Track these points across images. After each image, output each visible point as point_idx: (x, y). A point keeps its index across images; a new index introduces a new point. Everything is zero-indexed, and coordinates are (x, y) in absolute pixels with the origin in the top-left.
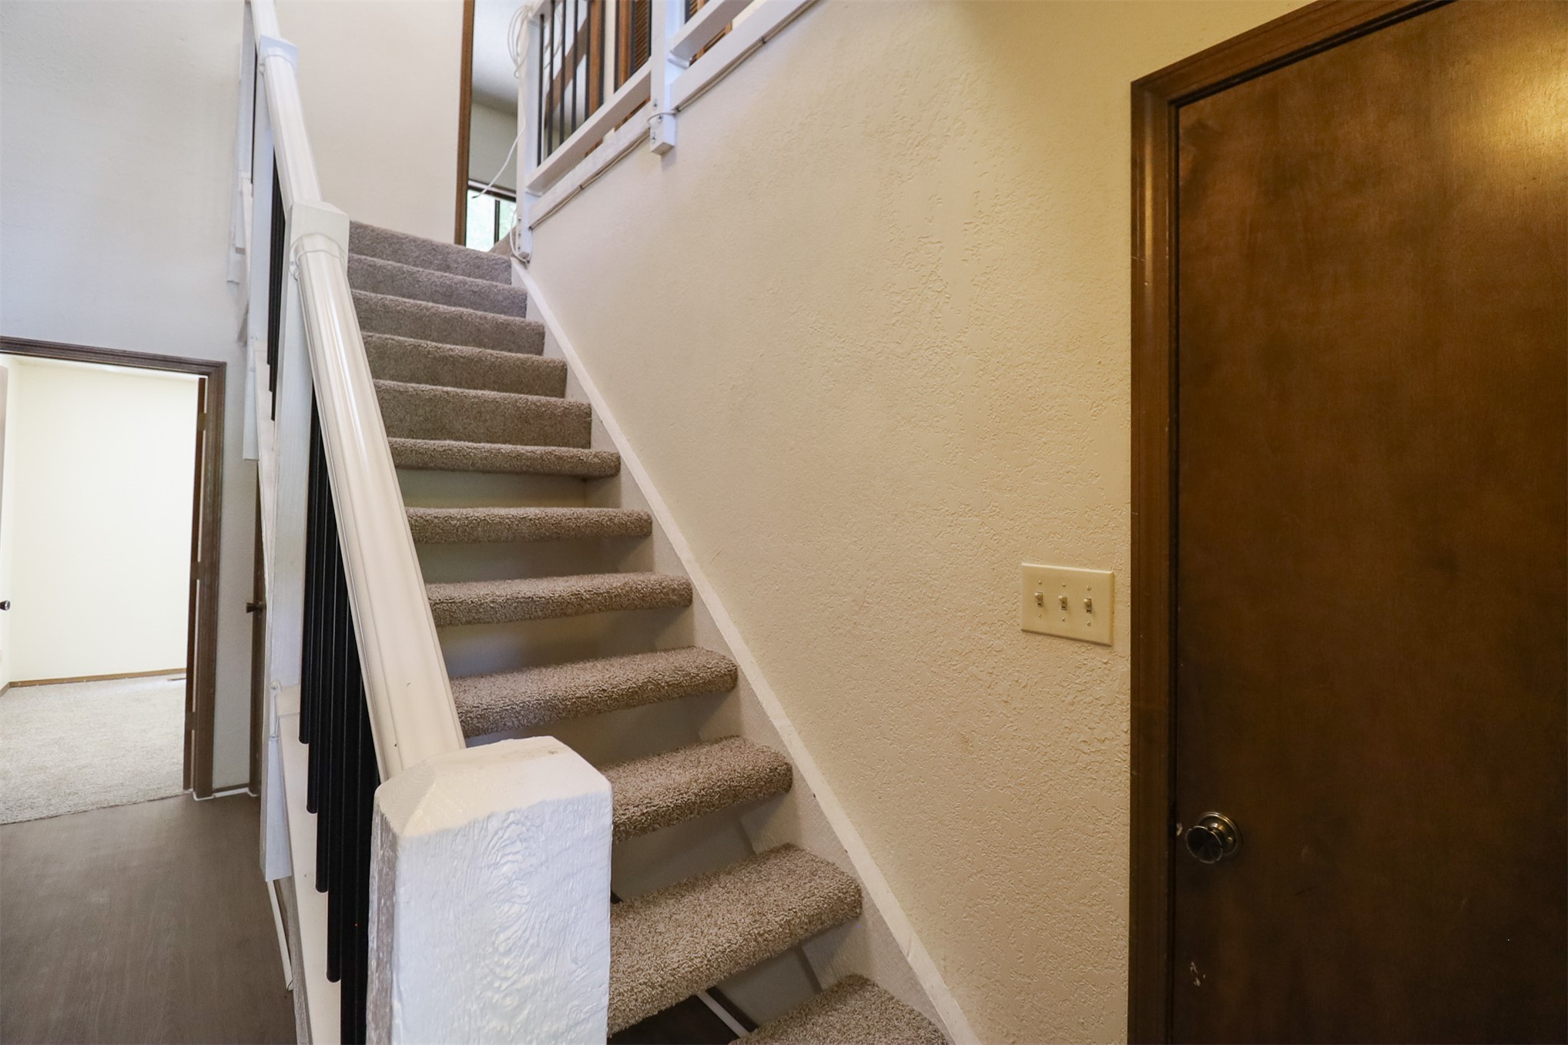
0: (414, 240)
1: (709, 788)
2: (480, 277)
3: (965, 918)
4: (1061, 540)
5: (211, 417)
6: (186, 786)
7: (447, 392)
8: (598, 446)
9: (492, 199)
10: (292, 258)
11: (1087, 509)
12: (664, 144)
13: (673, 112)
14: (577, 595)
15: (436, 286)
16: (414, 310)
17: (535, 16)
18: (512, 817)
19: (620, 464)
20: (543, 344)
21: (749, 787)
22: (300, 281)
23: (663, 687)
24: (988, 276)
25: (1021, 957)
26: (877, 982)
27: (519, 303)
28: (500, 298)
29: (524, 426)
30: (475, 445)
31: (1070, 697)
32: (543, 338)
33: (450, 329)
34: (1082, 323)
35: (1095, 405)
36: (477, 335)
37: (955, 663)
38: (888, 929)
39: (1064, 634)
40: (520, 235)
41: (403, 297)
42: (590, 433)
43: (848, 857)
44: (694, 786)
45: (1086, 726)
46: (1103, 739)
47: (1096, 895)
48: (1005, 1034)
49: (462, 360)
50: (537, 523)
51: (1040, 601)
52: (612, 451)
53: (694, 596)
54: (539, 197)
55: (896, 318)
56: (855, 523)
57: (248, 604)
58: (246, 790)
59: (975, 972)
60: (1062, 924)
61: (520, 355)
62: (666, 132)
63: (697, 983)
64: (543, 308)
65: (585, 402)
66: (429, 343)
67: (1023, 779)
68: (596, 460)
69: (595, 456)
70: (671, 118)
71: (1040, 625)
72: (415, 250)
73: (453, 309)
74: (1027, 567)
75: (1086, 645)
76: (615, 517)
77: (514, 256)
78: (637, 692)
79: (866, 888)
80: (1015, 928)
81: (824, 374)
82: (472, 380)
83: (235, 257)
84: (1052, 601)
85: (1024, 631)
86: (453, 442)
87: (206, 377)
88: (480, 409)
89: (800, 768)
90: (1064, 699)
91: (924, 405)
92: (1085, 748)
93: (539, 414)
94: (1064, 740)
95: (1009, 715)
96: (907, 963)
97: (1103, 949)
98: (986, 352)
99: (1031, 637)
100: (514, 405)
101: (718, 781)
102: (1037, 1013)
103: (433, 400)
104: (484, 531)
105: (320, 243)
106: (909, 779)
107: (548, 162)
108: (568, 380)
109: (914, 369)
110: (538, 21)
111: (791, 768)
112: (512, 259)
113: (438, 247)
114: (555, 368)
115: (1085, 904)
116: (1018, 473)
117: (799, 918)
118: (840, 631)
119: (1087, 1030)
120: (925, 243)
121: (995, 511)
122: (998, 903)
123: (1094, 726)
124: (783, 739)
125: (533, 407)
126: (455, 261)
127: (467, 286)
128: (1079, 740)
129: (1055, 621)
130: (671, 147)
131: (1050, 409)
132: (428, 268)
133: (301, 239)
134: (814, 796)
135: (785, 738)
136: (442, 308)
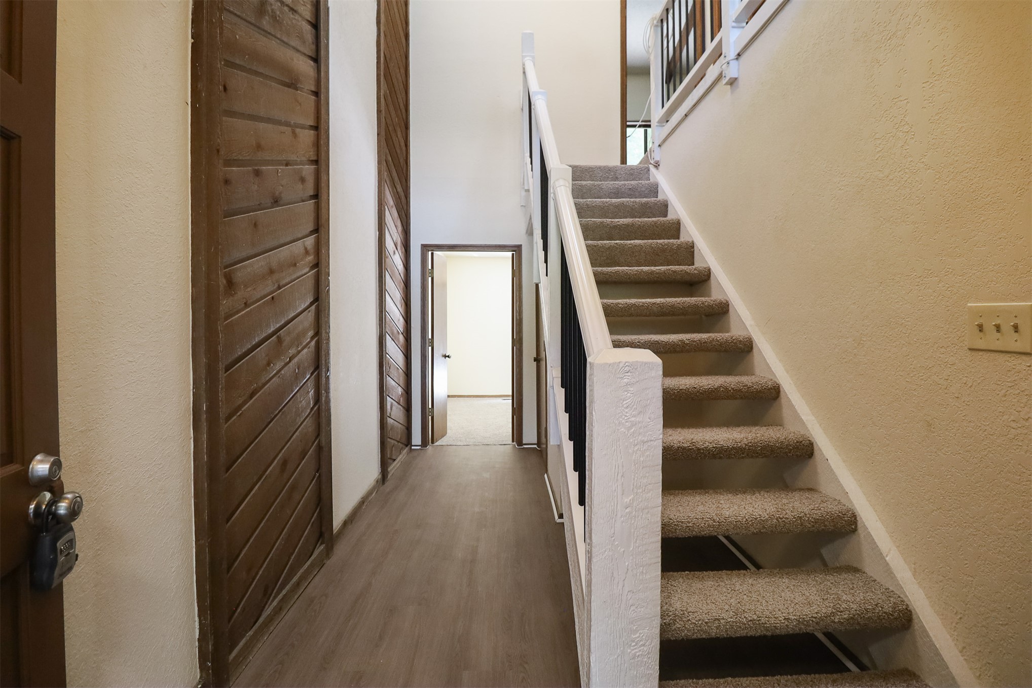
0: (600, 167)
1: (754, 443)
2: (633, 180)
3: (928, 538)
4: (997, 285)
5: (517, 271)
6: (513, 441)
7: (616, 243)
8: (698, 264)
9: (642, 130)
10: (552, 191)
11: (1015, 262)
12: (730, 78)
13: (736, 57)
14: (682, 341)
15: (611, 189)
16: (601, 204)
17: (657, 22)
18: (627, 364)
19: (710, 273)
20: (667, 211)
21: (781, 448)
22: (555, 200)
23: (730, 391)
24: (940, 115)
25: (966, 564)
26: (866, 571)
27: (654, 190)
28: (643, 189)
29: (656, 257)
30: (630, 268)
31: (1004, 391)
32: (667, 208)
33: (619, 211)
34: (1008, 134)
35: (1019, 189)
36: (631, 212)
37: (922, 374)
38: (874, 539)
39: (999, 349)
40: (653, 151)
41: (595, 198)
42: (693, 258)
43: (848, 496)
44: (745, 441)
45: (1015, 410)
46: (1027, 417)
47: (1020, 523)
48: (955, 612)
49: (624, 226)
50: (661, 306)
51: (981, 328)
52: (705, 266)
53: (754, 345)
54: (664, 126)
55: (879, 155)
56: (854, 291)
57: (534, 358)
58: (536, 446)
59: (935, 572)
60: (996, 543)
61: (654, 219)
62: (732, 71)
63: (740, 528)
64: (668, 191)
65: (690, 240)
66: (608, 220)
67: (969, 448)
68: (696, 272)
69: (695, 269)
70: (735, 61)
71: (981, 344)
72: (600, 172)
73: (619, 200)
74: (971, 306)
75: (1015, 355)
76: (706, 302)
77: (651, 164)
78: (714, 391)
79: (859, 515)
80: (963, 545)
81: (832, 199)
82: (629, 236)
83: (524, 193)
84: (989, 326)
85: (970, 349)
86: (619, 268)
87: (514, 253)
88: (633, 250)
89: (818, 443)
90: (999, 392)
91: (898, 208)
92: (1014, 425)
93: (663, 250)
94: (999, 420)
95: (960, 406)
96: (886, 561)
97: (1025, 559)
98: (940, 166)
99: (973, 353)
100: (650, 246)
101: (761, 441)
102: (978, 600)
103: (610, 248)
104: (634, 310)
105: (561, 182)
106: (892, 451)
107: (668, 105)
108: (681, 229)
109: (891, 186)
110: (660, 24)
111: (813, 443)
112: (650, 166)
113: (611, 168)
114: (673, 223)
115: (1013, 529)
116: (965, 244)
117: (808, 517)
118: (845, 360)
119: (1013, 612)
120: (896, 102)
121: (948, 271)
122: (952, 529)
123: (1021, 410)
124: (808, 426)
125: (660, 246)
126: (620, 174)
127: (626, 187)
128: (1009, 420)
129: (991, 340)
130: (736, 79)
131: (987, 197)
132: (606, 181)
133: (554, 182)
134: (827, 460)
135: (809, 426)
136: (614, 200)
